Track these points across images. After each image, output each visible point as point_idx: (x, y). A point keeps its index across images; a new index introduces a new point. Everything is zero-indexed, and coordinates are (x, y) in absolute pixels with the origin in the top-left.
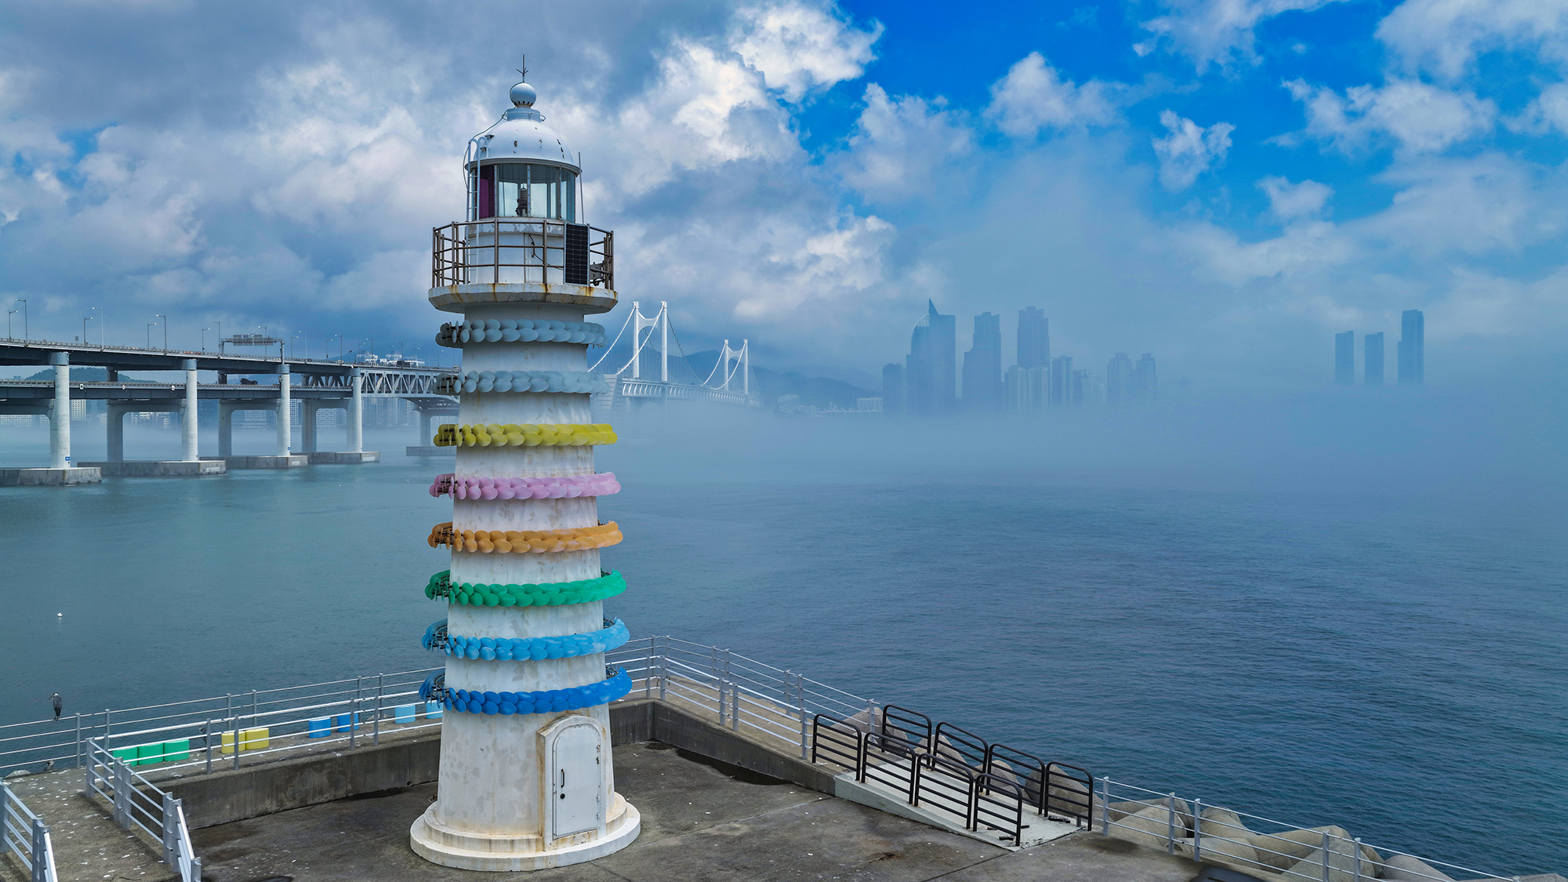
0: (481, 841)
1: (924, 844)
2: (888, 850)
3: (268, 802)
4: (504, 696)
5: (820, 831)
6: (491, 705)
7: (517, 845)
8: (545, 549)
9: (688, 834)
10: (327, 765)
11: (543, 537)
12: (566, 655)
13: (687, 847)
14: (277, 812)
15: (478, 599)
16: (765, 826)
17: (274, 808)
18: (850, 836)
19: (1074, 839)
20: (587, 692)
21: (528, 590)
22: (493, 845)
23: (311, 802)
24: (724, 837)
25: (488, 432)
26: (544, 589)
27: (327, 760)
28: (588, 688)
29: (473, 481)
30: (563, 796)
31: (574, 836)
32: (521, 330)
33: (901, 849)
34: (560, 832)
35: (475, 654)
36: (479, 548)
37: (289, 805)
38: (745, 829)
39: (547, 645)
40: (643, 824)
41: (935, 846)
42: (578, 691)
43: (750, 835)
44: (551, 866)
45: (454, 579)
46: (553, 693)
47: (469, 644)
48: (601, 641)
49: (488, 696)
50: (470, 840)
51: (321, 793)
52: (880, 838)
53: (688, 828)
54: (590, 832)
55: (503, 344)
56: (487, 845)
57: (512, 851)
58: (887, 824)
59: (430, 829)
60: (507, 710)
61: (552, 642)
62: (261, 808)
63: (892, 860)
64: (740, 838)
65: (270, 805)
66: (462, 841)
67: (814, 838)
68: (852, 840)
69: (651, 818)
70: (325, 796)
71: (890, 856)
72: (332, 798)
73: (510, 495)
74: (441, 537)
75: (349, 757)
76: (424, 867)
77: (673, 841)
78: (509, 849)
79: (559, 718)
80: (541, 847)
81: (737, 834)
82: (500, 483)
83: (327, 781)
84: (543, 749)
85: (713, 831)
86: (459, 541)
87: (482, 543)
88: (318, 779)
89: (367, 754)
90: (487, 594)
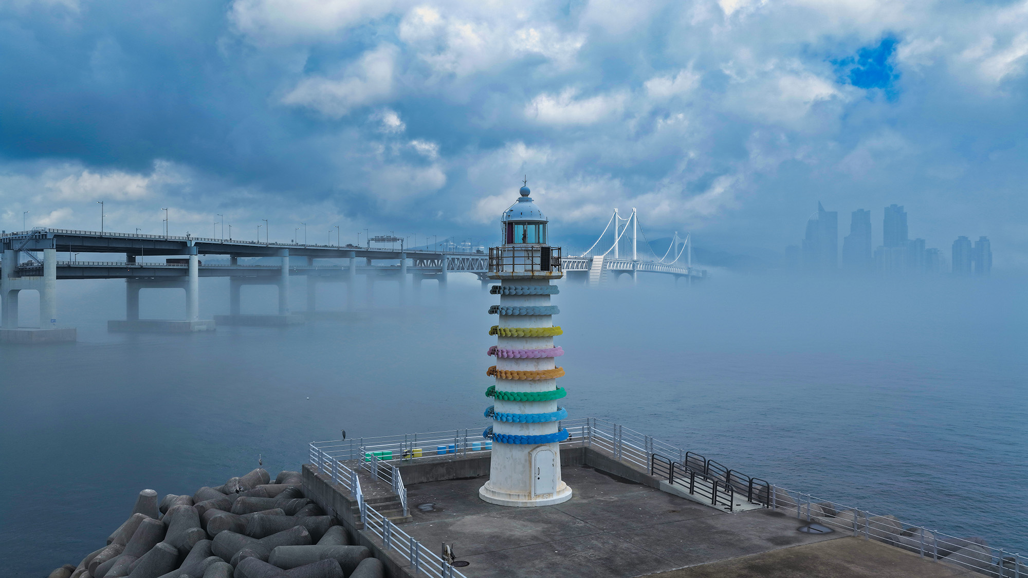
0: (506, 494)
1: (690, 508)
2: (674, 509)
3: (423, 478)
4: (516, 437)
5: (648, 501)
6: (511, 440)
7: (520, 497)
8: (533, 378)
9: (591, 499)
10: (445, 465)
11: (532, 373)
12: (540, 421)
13: (590, 504)
14: (427, 482)
15: (506, 398)
16: (625, 498)
17: (425, 481)
18: (660, 504)
19: (759, 511)
20: (549, 437)
21: (525, 394)
22: (511, 496)
23: (439, 479)
24: (606, 501)
25: (510, 331)
26: (532, 394)
27: (446, 463)
28: (549, 435)
29: (504, 350)
30: (539, 478)
31: (543, 495)
32: (523, 290)
33: (680, 509)
34: (538, 492)
35: (505, 419)
36: (507, 377)
37: (431, 480)
38: (616, 499)
39: (533, 417)
40: (573, 495)
41: (695, 510)
42: (545, 436)
43: (617, 501)
44: (533, 506)
45: (496, 389)
46: (535, 437)
47: (502, 415)
48: (555, 416)
49: (509, 437)
50: (502, 494)
51: (443, 476)
52: (673, 505)
53: (592, 497)
54: (550, 494)
55: (516, 295)
56: (509, 496)
57: (518, 500)
58: (678, 501)
59: (487, 489)
60: (516, 442)
61: (535, 416)
62: (420, 480)
63: (674, 513)
64: (613, 502)
65: (424, 479)
66: (499, 494)
67: (644, 504)
68: (660, 505)
69: (577, 493)
70: (445, 477)
71: (674, 511)
72: (447, 478)
73: (518, 356)
74: (492, 372)
75: (454, 462)
76: (484, 503)
77: (584, 501)
78: (517, 498)
79: (538, 447)
80: (530, 498)
81: (612, 500)
82: (514, 351)
83: (445, 471)
84: (531, 459)
85: (602, 499)
86: (499, 374)
87: (507, 375)
88: (442, 470)
89: (461, 461)
90: (509, 395)
